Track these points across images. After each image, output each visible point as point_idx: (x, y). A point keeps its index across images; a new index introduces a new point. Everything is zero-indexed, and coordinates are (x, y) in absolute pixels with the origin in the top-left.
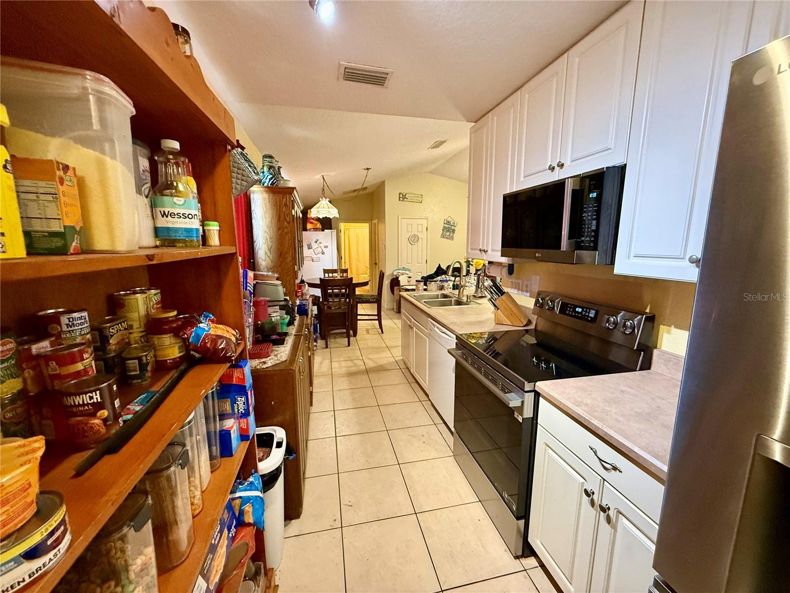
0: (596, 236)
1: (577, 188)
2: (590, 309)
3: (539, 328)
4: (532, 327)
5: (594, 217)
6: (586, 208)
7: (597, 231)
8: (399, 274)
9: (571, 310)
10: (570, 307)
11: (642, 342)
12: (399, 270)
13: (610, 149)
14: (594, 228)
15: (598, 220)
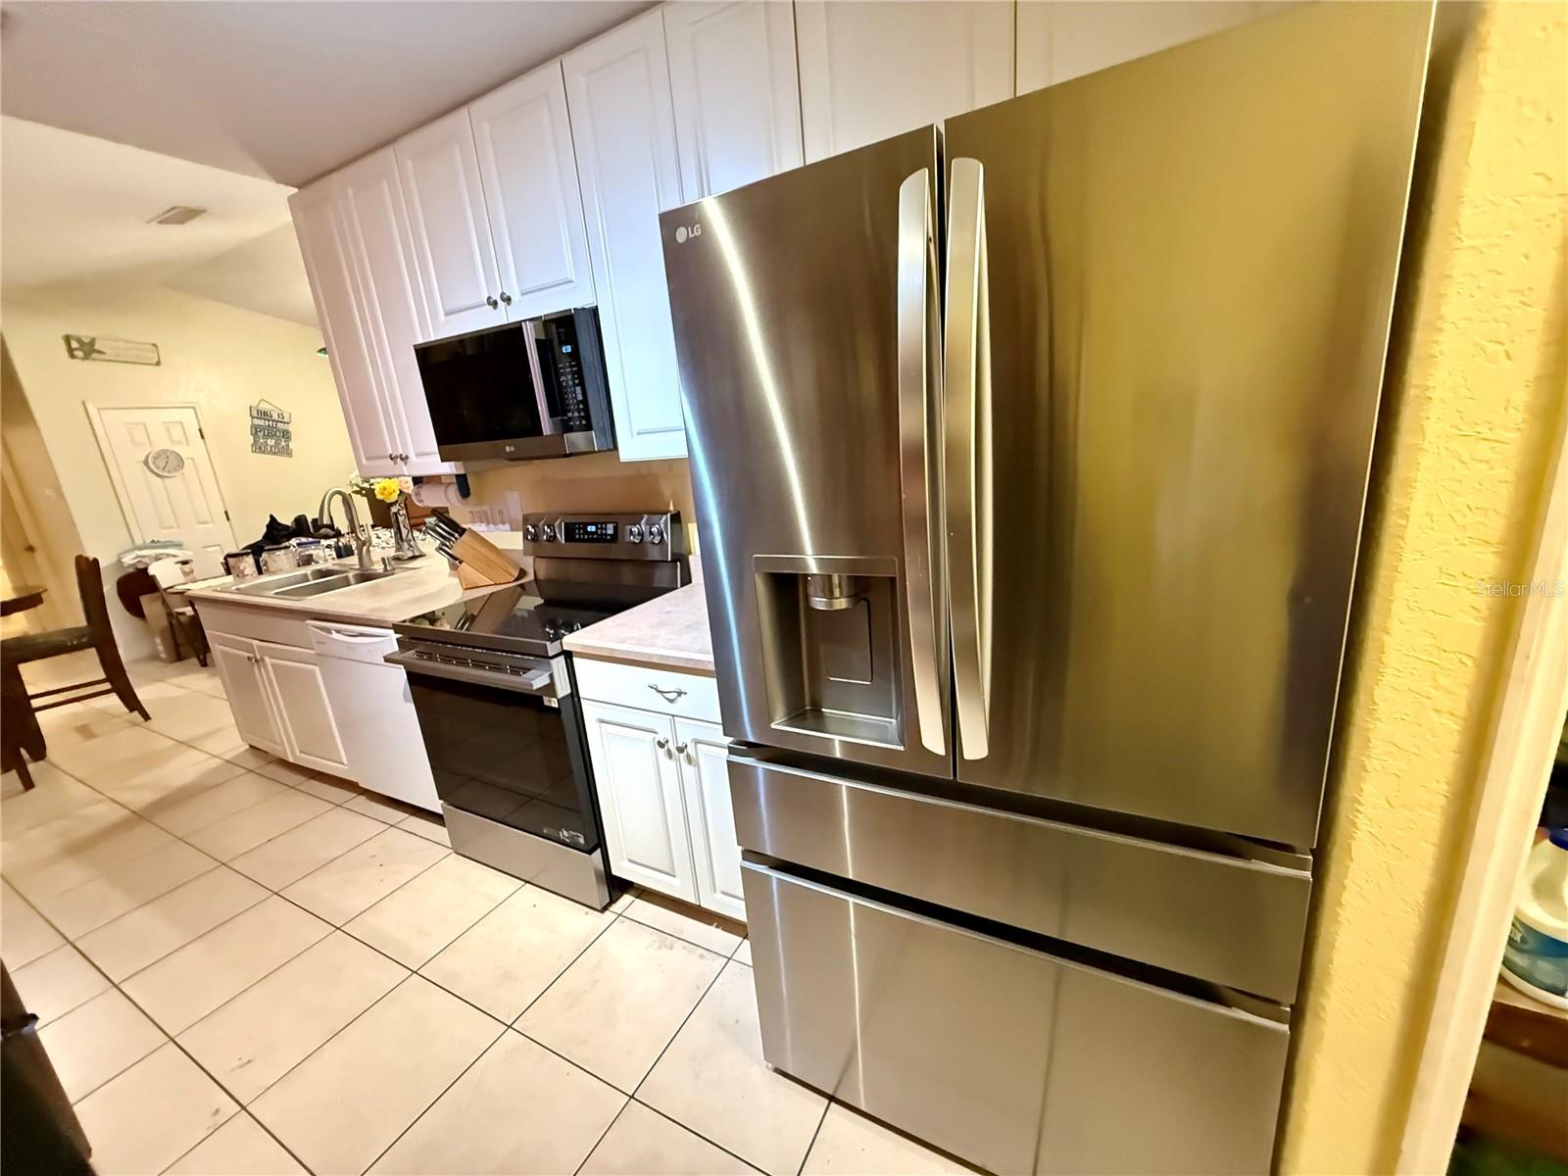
0: (586, 409)
1: (542, 337)
2: (606, 524)
3: (541, 576)
4: (530, 577)
5: (577, 381)
6: (561, 368)
7: (585, 401)
8: (146, 560)
9: (582, 532)
10: (579, 529)
11: (675, 551)
12: (140, 548)
13: (571, 281)
14: (580, 397)
15: (582, 384)
